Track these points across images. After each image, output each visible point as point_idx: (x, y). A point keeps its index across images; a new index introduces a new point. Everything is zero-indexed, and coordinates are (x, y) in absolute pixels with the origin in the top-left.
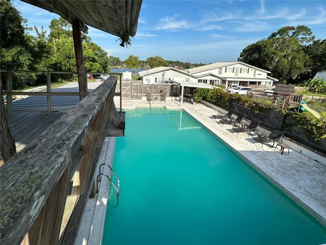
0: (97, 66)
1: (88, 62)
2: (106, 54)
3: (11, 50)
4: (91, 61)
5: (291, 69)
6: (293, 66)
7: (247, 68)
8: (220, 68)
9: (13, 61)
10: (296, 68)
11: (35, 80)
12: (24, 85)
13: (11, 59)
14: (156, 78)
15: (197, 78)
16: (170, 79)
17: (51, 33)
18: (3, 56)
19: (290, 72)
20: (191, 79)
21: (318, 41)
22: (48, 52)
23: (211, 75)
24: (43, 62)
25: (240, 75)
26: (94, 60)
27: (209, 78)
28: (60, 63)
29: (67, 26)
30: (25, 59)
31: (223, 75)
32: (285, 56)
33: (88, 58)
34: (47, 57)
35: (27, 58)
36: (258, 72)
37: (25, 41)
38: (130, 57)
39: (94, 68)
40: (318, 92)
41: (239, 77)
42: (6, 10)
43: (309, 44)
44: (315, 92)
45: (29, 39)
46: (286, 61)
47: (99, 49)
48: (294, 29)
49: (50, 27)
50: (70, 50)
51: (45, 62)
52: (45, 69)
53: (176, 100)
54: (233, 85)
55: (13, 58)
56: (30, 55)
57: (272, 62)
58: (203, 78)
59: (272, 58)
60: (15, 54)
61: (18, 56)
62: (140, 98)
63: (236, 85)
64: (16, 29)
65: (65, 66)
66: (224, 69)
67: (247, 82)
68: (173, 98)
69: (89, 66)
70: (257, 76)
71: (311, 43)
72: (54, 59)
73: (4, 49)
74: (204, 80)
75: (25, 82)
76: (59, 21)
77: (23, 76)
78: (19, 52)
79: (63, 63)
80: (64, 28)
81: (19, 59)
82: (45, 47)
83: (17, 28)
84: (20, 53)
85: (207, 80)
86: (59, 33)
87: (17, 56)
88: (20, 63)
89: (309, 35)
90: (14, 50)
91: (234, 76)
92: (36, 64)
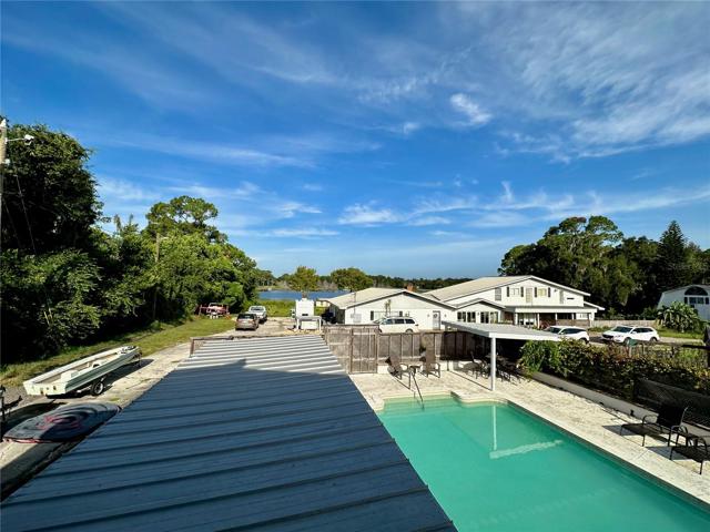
0: (237, 288)
1: (220, 281)
2: (255, 265)
3: (50, 259)
4: (226, 279)
5: (614, 286)
6: (615, 282)
7: (547, 287)
8: (498, 289)
9: (49, 283)
10: (623, 285)
11: (96, 330)
12: (62, 345)
13: (42, 280)
14: (372, 313)
15: (454, 309)
16: (401, 313)
17: (149, 227)
18: (26, 274)
19: (613, 292)
20: (444, 311)
21: (631, 240)
22: (140, 263)
23: (483, 303)
24: (124, 285)
25: (536, 301)
26: (232, 277)
27: (479, 309)
28: (161, 285)
29: (184, 216)
30: (81, 280)
31: (505, 302)
32: (595, 264)
33: (221, 274)
34: (137, 273)
35: (87, 275)
36: (566, 294)
37: (92, 240)
38: (299, 270)
39: (229, 292)
40: (685, 330)
41: (535, 304)
42: (65, 172)
43: (618, 244)
44: (679, 330)
45: (100, 237)
46: (601, 273)
47: (241, 256)
48: (585, 221)
49: (148, 216)
50: (187, 257)
51: (130, 283)
52: (127, 301)
53: (458, 369)
54: (526, 320)
55: (50, 278)
56: (96, 269)
57: (577, 275)
58: (467, 310)
59: (574, 269)
60: (59, 269)
61: (65, 273)
62: (374, 368)
63: (532, 320)
64: (79, 214)
65: (172, 290)
66: (504, 290)
67: (553, 314)
68: (451, 364)
69: (220, 289)
70: (567, 303)
71: (620, 242)
72: (152, 277)
73: (32, 257)
74: (469, 314)
75: (66, 336)
76: (168, 206)
77: (62, 321)
78: (70, 263)
79: (167, 285)
80: (177, 218)
81: (64, 281)
82: (137, 253)
83: (81, 211)
84: (73, 265)
85: (474, 314)
86: (164, 227)
87: (62, 271)
88: (66, 289)
89: (613, 230)
90: (57, 260)
91: (525, 304)
92: (107, 289)
